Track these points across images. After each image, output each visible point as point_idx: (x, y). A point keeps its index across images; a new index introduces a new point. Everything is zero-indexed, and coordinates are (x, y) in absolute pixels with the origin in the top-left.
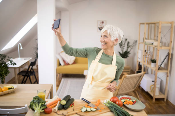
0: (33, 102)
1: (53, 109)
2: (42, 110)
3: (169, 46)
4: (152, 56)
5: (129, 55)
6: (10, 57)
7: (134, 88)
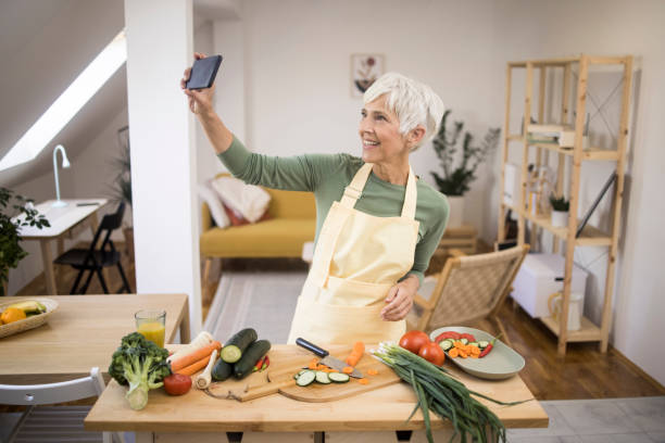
0: (123, 354)
1: (194, 379)
2: (156, 381)
3: (615, 147)
4: (556, 187)
5: (472, 185)
6: (25, 198)
7: (489, 305)
